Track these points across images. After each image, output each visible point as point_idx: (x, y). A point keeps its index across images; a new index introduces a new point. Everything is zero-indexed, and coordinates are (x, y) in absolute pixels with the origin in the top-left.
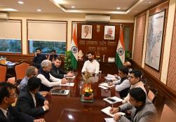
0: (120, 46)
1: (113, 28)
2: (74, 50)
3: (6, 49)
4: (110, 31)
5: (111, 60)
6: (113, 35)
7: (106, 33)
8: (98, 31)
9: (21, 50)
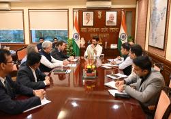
0: (122, 31)
1: (115, 14)
2: (76, 37)
3: (9, 41)
4: (112, 17)
5: (113, 46)
6: (115, 21)
7: (107, 19)
8: (100, 17)
9: (24, 41)
